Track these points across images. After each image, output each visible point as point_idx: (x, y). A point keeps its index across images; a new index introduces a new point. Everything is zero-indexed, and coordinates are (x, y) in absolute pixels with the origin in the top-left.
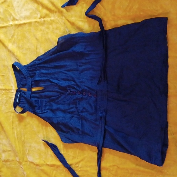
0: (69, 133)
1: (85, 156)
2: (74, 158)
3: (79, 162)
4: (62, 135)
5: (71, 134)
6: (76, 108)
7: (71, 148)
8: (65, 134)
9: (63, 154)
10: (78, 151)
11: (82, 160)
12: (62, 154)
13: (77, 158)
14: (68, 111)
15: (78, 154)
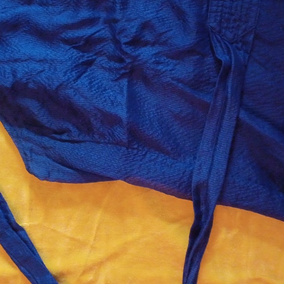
0: (64, 137)
1: (130, 238)
2: (80, 245)
3: (101, 264)
4: (30, 145)
5: (77, 142)
6: (111, 22)
7: (67, 203)
8: (46, 141)
9: (27, 230)
10: (98, 216)
11: (113, 257)
12: (22, 229)
13: (93, 248)
14: (71, 34)
15: (98, 229)
